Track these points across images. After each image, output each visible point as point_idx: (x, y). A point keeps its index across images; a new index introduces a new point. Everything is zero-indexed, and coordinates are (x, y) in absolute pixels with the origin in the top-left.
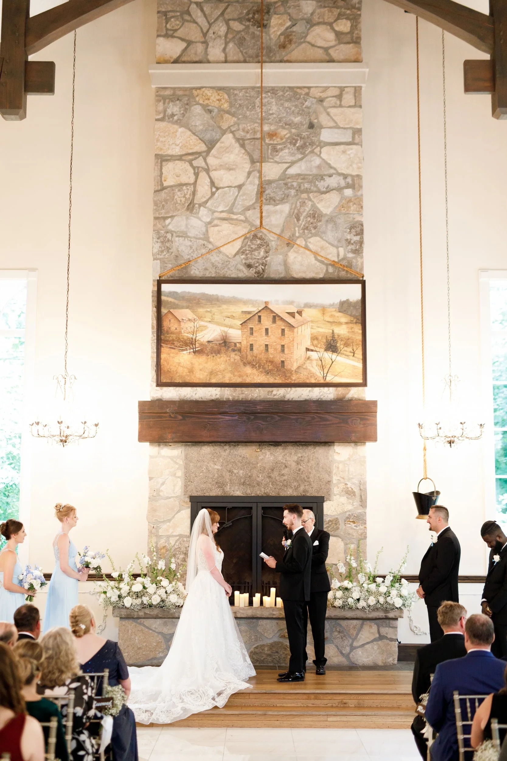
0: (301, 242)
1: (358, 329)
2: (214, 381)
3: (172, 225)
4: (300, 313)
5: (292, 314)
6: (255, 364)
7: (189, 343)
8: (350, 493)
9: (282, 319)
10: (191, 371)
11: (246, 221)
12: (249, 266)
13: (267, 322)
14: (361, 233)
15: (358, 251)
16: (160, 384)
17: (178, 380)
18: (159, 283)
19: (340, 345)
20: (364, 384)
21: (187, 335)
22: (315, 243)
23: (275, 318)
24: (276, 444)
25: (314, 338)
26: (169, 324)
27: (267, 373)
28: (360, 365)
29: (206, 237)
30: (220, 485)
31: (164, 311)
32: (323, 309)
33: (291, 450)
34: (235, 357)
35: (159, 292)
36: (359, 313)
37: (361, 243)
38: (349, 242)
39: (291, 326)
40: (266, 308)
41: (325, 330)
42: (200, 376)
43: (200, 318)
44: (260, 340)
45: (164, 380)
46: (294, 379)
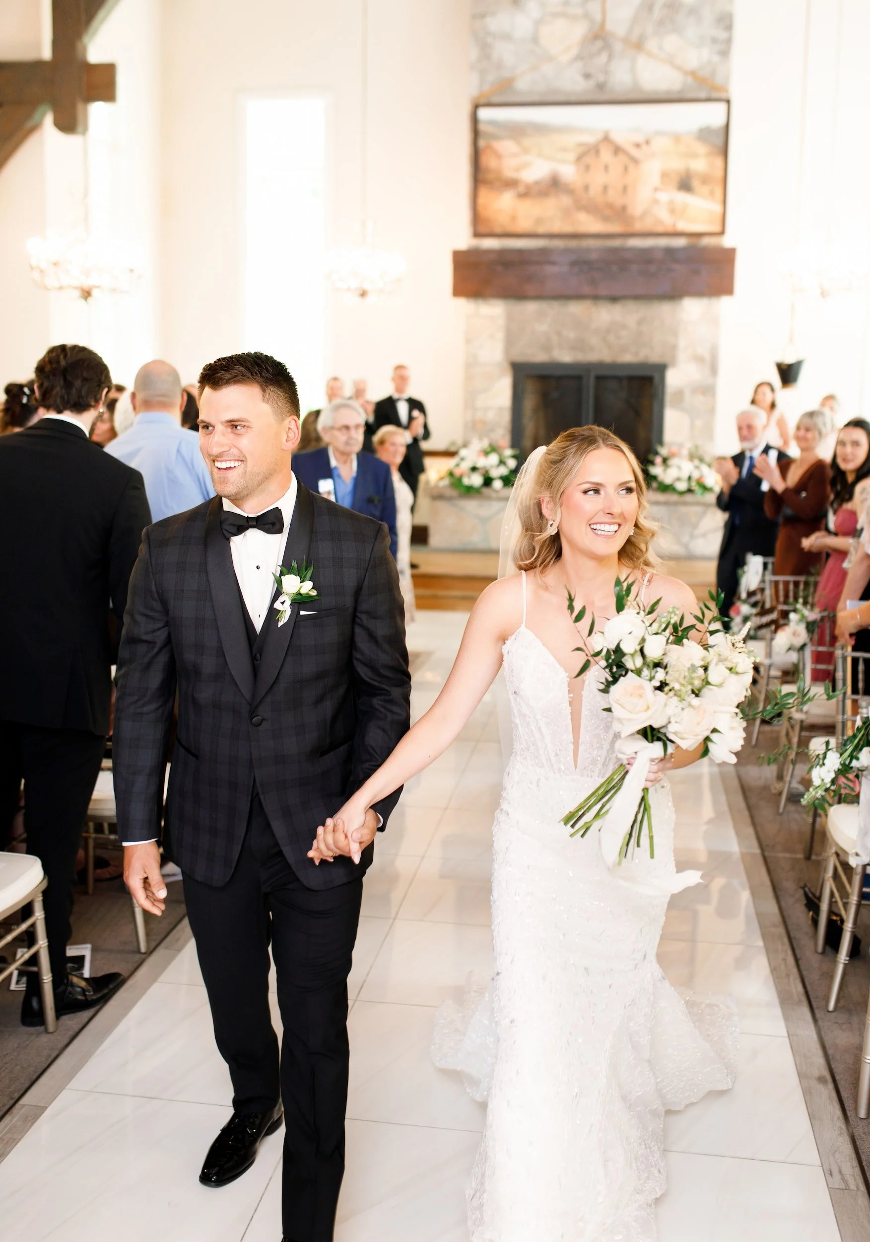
0: (652, 44)
1: (719, 162)
2: (541, 230)
3: (495, 24)
4: (647, 142)
5: (638, 146)
6: (591, 208)
7: (511, 184)
8: (699, 359)
9: (625, 152)
10: (514, 218)
11: (586, 16)
12: (587, 76)
13: (606, 155)
14: (729, 28)
15: (725, 53)
16: (477, 234)
17: (498, 230)
18: (476, 107)
19: (695, 183)
20: (722, 233)
21: (509, 173)
22: (671, 42)
23: (617, 150)
24: (614, 299)
25: (665, 175)
26: (489, 161)
27: (606, 219)
28: (718, 208)
29: (535, 40)
30: (547, 348)
31: (482, 143)
32: (677, 138)
33: (631, 305)
34: (566, 200)
35: (475, 120)
36: (720, 141)
37: (729, 41)
38: (714, 40)
39: (635, 161)
40: (606, 139)
41: (677, 165)
42: (524, 225)
43: (526, 151)
44: (597, 179)
45: (482, 229)
46: (638, 227)
